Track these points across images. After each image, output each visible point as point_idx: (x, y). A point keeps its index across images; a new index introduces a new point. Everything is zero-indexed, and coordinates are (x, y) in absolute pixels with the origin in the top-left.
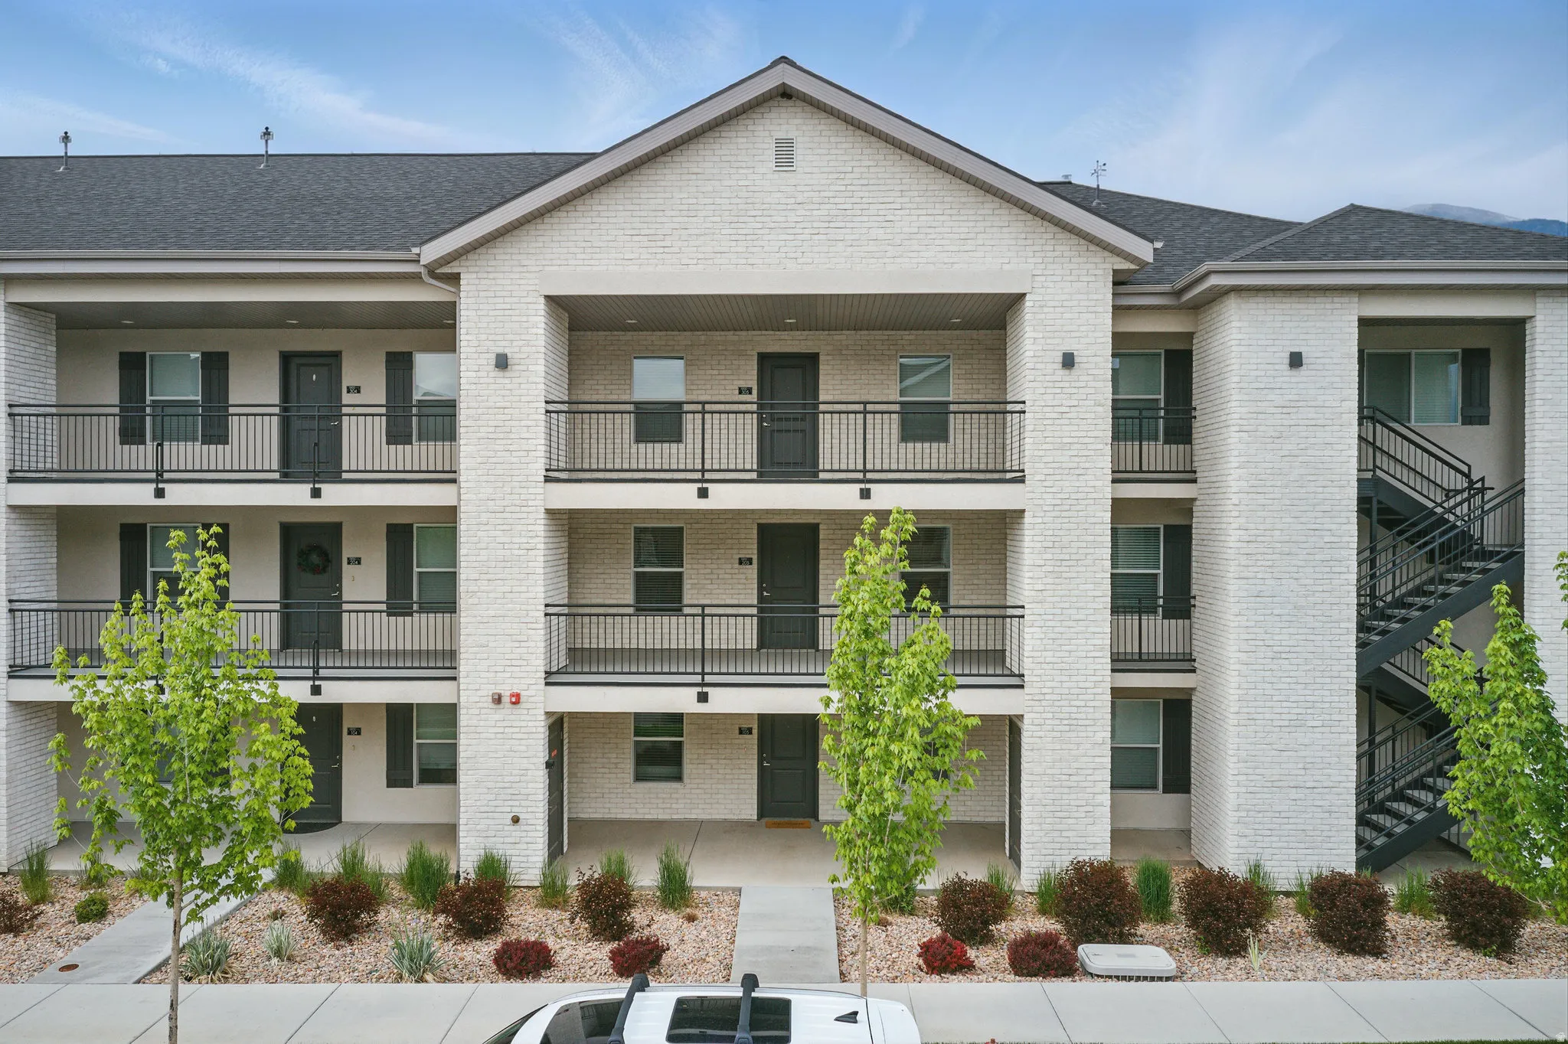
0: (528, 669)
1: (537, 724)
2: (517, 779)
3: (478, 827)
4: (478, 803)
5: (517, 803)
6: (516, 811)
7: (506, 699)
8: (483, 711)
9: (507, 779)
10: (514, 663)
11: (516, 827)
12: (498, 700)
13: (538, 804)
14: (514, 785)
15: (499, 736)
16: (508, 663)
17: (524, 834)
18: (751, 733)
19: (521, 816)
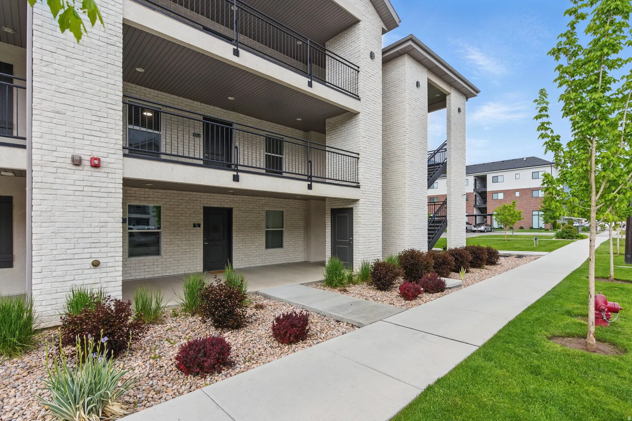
0: (107, 140)
1: (116, 186)
2: (97, 230)
3: (54, 274)
4: (54, 252)
5: (97, 250)
6: (96, 256)
7: (86, 163)
8: (60, 170)
9: (86, 230)
10: (93, 133)
11: (97, 270)
12: (77, 162)
13: (117, 249)
14: (93, 235)
15: (77, 193)
16: (88, 132)
17: (105, 275)
18: (200, 226)
19: (101, 261)
